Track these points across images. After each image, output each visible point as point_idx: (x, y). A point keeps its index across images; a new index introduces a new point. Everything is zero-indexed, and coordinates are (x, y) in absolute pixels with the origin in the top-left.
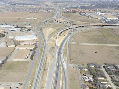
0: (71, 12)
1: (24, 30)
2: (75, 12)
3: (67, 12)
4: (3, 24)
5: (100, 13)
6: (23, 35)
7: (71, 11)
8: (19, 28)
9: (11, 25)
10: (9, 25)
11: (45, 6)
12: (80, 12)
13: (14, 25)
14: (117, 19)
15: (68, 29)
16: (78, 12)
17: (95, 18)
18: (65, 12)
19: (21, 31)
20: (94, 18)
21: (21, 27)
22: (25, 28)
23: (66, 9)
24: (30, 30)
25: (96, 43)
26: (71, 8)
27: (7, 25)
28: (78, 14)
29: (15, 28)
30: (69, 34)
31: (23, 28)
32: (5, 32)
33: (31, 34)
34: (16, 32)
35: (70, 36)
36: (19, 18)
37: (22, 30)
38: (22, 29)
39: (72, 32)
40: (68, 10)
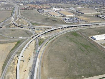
0: (29, 9)
2: (33, 8)
3: (25, 9)
5: (56, 9)
7: (29, 7)
11: (3, 2)
12: (37, 8)
14: (74, 15)
16: (35, 8)
18: (23, 10)
20: (53, 16)
23: (24, 5)
26: (28, 3)
30: (36, 52)
35: (38, 60)
39: (39, 48)
40: (26, 7)
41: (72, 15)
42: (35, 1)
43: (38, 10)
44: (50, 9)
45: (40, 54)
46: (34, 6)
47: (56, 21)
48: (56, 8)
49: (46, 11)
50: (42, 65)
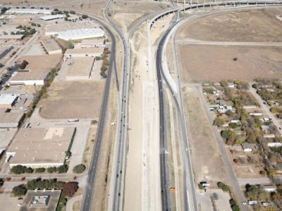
1: (72, 17)
4: (24, 8)
6: (74, 29)
8: (60, 13)
9: (42, 8)
10: (38, 8)
13: (48, 9)
15: (168, 14)
19: (66, 19)
21: (66, 13)
22: (73, 13)
24: (85, 17)
25: (233, 41)
27: (33, 8)
29: (53, 14)
31: (70, 14)
32: (33, 24)
33: (90, 27)
34: (57, 23)
37: (69, 18)
38: (69, 16)
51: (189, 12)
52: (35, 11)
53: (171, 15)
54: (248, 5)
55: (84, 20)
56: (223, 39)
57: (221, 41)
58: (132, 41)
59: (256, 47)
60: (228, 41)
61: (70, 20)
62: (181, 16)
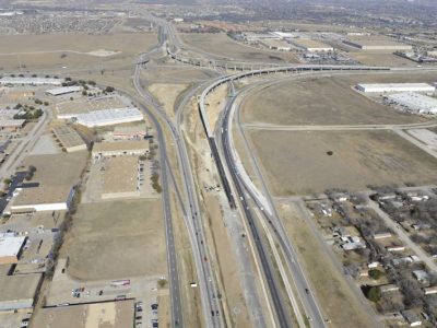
0: (204, 32)
1: (92, 90)
3: (192, 31)
4: (22, 76)
5: (282, 35)
7: (203, 27)
8: (74, 84)
9: (47, 77)
10: (41, 76)
11: (123, 14)
12: (227, 30)
13: (56, 78)
16: (222, 30)
17: (275, 48)
19: (85, 94)
20: (273, 48)
21: (83, 83)
22: (93, 83)
23: (185, 20)
24: (110, 90)
25: (315, 124)
26: (197, 18)
27: (34, 76)
28: (223, 36)
29: (64, 85)
32: (38, 102)
33: (121, 105)
34: (72, 99)
36: (61, 51)
37: (88, 92)
38: (86, 88)
39: (235, 93)
40: (193, 26)
41: (326, 49)
42: (218, 13)
43: (230, 34)
44: (265, 32)
45: (238, 100)
46: (218, 26)
47: (279, 59)
48: (283, 31)
49: (253, 38)
50: (241, 110)
51: (245, 81)
52: (39, 81)
53: (224, 86)
54: (312, 72)
55: (109, 95)
56: (301, 121)
57: (299, 124)
58: (183, 127)
59: (347, 133)
60: (309, 124)
61: (90, 95)
62: (236, 87)
